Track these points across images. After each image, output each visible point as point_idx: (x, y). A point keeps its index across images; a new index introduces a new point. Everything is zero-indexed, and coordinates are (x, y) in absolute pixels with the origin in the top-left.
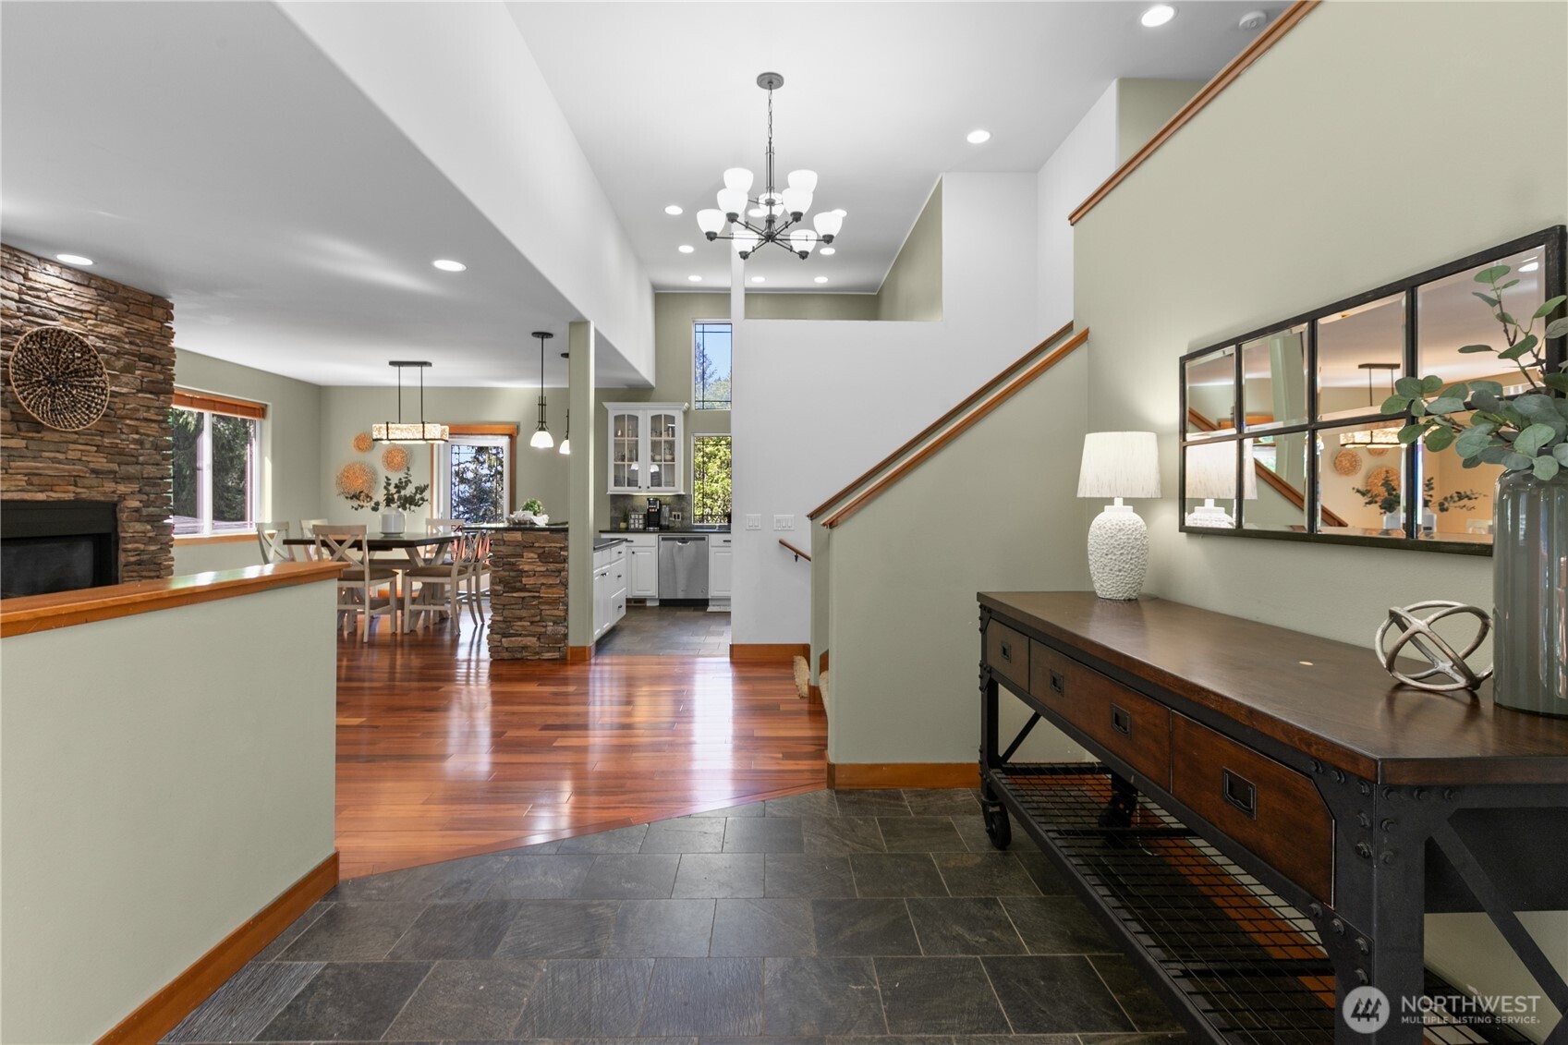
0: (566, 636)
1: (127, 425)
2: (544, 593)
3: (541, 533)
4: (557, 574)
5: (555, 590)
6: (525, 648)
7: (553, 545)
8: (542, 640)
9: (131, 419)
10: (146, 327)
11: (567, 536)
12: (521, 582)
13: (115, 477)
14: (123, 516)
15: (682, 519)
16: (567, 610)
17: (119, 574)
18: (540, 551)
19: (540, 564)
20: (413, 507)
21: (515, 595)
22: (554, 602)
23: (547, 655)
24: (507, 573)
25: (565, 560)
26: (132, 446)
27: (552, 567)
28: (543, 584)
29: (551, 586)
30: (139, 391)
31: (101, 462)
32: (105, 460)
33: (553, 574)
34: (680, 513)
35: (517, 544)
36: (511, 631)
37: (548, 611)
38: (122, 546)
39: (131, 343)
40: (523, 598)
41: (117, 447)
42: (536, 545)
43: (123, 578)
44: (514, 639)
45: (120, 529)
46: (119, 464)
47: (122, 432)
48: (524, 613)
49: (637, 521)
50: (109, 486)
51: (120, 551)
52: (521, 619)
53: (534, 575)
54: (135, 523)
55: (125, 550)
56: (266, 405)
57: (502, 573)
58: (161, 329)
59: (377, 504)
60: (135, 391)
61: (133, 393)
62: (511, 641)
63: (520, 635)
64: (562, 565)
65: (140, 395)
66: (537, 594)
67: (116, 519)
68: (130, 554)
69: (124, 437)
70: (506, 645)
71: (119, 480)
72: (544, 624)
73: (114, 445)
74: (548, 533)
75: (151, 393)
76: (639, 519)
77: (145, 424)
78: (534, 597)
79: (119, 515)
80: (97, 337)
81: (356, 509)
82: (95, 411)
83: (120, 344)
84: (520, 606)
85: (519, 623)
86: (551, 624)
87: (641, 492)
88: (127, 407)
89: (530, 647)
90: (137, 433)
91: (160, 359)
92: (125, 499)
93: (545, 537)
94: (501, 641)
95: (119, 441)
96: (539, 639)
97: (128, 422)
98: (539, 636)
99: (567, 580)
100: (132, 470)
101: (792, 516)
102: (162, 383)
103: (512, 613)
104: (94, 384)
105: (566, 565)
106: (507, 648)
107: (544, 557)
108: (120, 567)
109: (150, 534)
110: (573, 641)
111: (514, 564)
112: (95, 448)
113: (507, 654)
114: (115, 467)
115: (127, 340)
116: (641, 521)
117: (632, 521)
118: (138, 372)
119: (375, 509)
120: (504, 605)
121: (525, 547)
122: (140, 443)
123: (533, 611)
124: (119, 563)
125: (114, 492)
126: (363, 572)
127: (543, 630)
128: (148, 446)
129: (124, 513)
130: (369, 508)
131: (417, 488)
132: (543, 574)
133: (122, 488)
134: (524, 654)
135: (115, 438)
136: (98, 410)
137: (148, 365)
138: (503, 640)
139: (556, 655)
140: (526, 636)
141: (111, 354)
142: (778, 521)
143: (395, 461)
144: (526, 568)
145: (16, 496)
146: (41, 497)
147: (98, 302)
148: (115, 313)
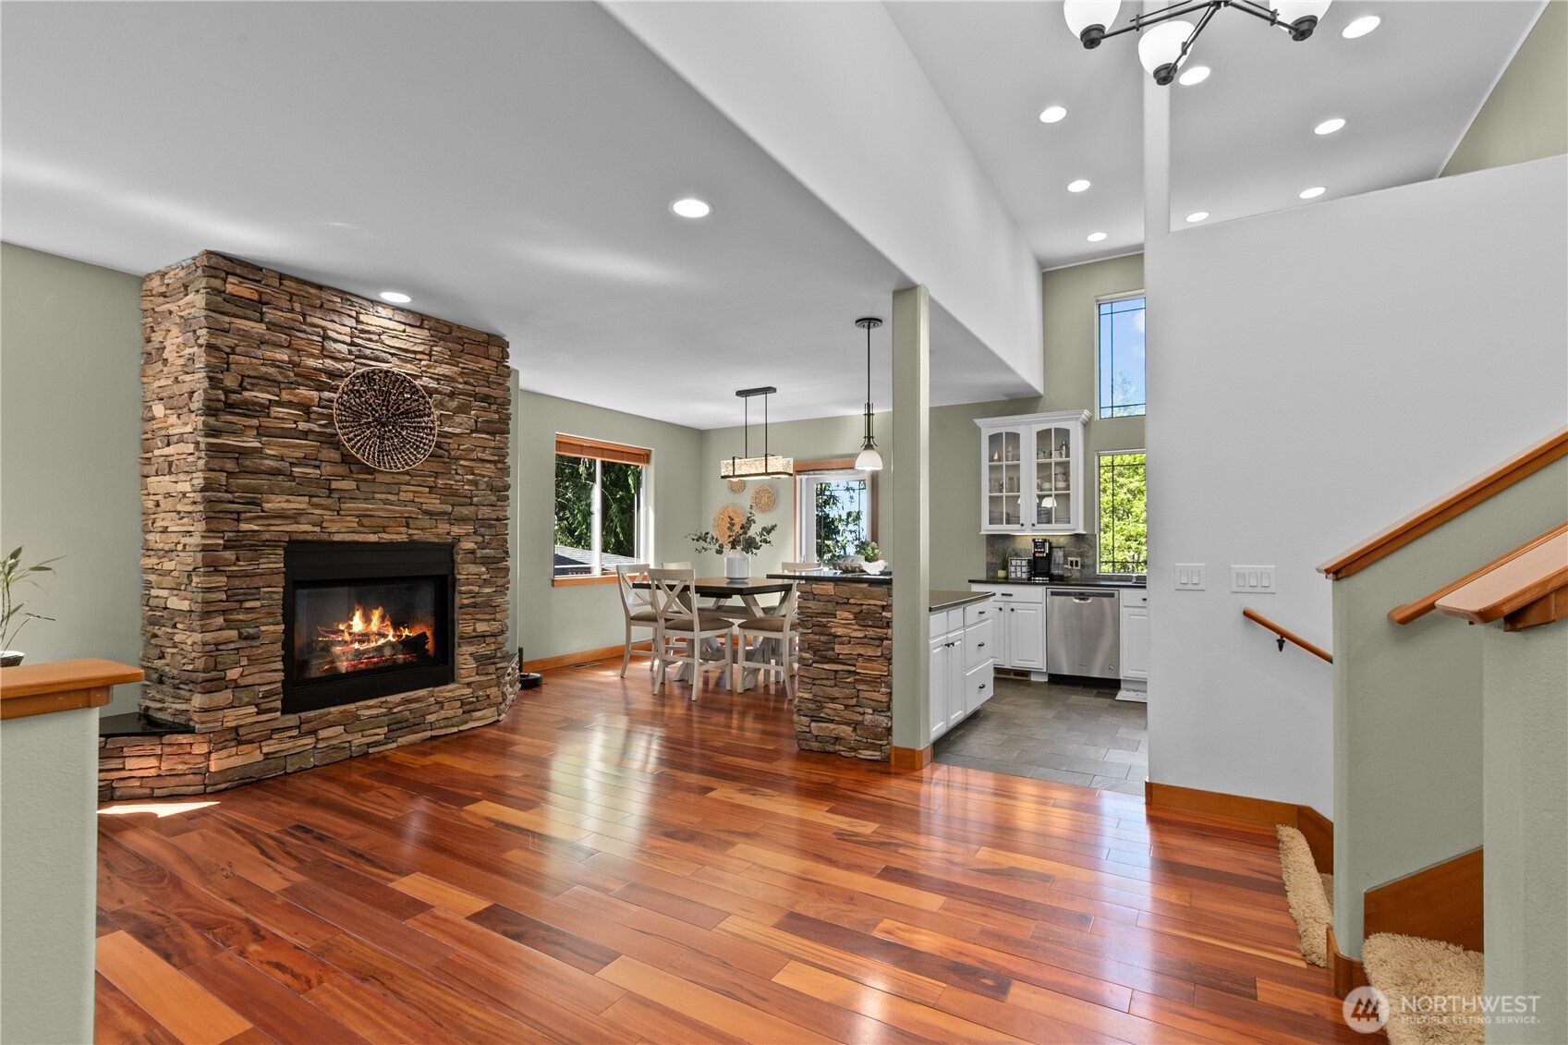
0: (889, 730)
1: (461, 465)
2: (861, 668)
3: (858, 585)
4: (877, 643)
5: (875, 665)
6: (837, 739)
7: (872, 602)
8: (859, 732)
9: (466, 459)
10: (481, 366)
11: (890, 590)
12: (833, 649)
13: (449, 519)
14: (458, 558)
15: (1083, 566)
16: (890, 694)
17: (455, 616)
18: (857, 609)
19: (856, 627)
20: (755, 551)
21: (826, 666)
22: (875, 681)
23: (866, 754)
24: (818, 637)
25: (888, 625)
26: (466, 487)
27: (870, 632)
28: (860, 655)
29: (869, 659)
30: (472, 431)
31: (434, 503)
32: (439, 501)
33: (873, 642)
34: (1079, 559)
35: (829, 599)
36: (822, 715)
37: (867, 693)
38: (458, 588)
39: (466, 383)
40: (836, 671)
41: (451, 488)
42: (852, 601)
43: (458, 620)
44: (824, 725)
45: (456, 572)
46: (453, 505)
47: (457, 474)
48: (836, 692)
49: (1019, 569)
50: (443, 527)
51: (456, 593)
52: (833, 700)
53: (850, 642)
54: (470, 565)
55: (461, 593)
56: (650, 451)
57: (811, 636)
58: (497, 368)
59: (721, 546)
60: (469, 431)
61: (467, 434)
62: (820, 727)
63: (832, 721)
64: (885, 631)
65: (474, 435)
66: (852, 668)
67: (453, 561)
68: (464, 596)
69: (458, 477)
70: (815, 733)
71: (452, 522)
72: (861, 710)
73: (449, 487)
74: (865, 585)
75: (488, 433)
76: (1021, 566)
77: (479, 465)
78: (849, 672)
79: (455, 557)
80: (430, 378)
82: (423, 451)
83: (452, 384)
84: (832, 682)
85: (831, 705)
86: (871, 711)
87: (1023, 530)
88: (462, 447)
89: (844, 739)
90: (473, 474)
91: (495, 398)
92: (459, 541)
93: (861, 590)
94: (809, 726)
95: (453, 483)
96: (855, 730)
97: (462, 462)
98: (856, 725)
99: (891, 653)
100: (465, 511)
101: (1274, 566)
102: (496, 423)
103: (822, 691)
104: (424, 424)
105: (890, 631)
106: (817, 736)
107: (862, 617)
108: (456, 610)
109: (484, 577)
110: (899, 740)
111: (825, 626)
112: (428, 489)
113: (816, 744)
114: (449, 508)
115: (461, 380)
116: (1024, 569)
117: (1013, 569)
118: (473, 412)
119: (719, 552)
120: (814, 679)
121: (837, 603)
122: (474, 483)
123: (847, 691)
124: (456, 605)
125: (448, 534)
127: (860, 718)
128: (483, 487)
129: (459, 554)
130: (714, 551)
131: (764, 529)
132: (861, 642)
133: (456, 530)
134: (837, 747)
135: (449, 479)
136: (425, 451)
137: (482, 404)
138: (813, 724)
139: (876, 755)
140: (839, 723)
141: (445, 394)
142: (1240, 576)
143: (763, 502)
144: (840, 631)
145: (347, 537)
146: (373, 538)
147: (432, 343)
148: (449, 353)
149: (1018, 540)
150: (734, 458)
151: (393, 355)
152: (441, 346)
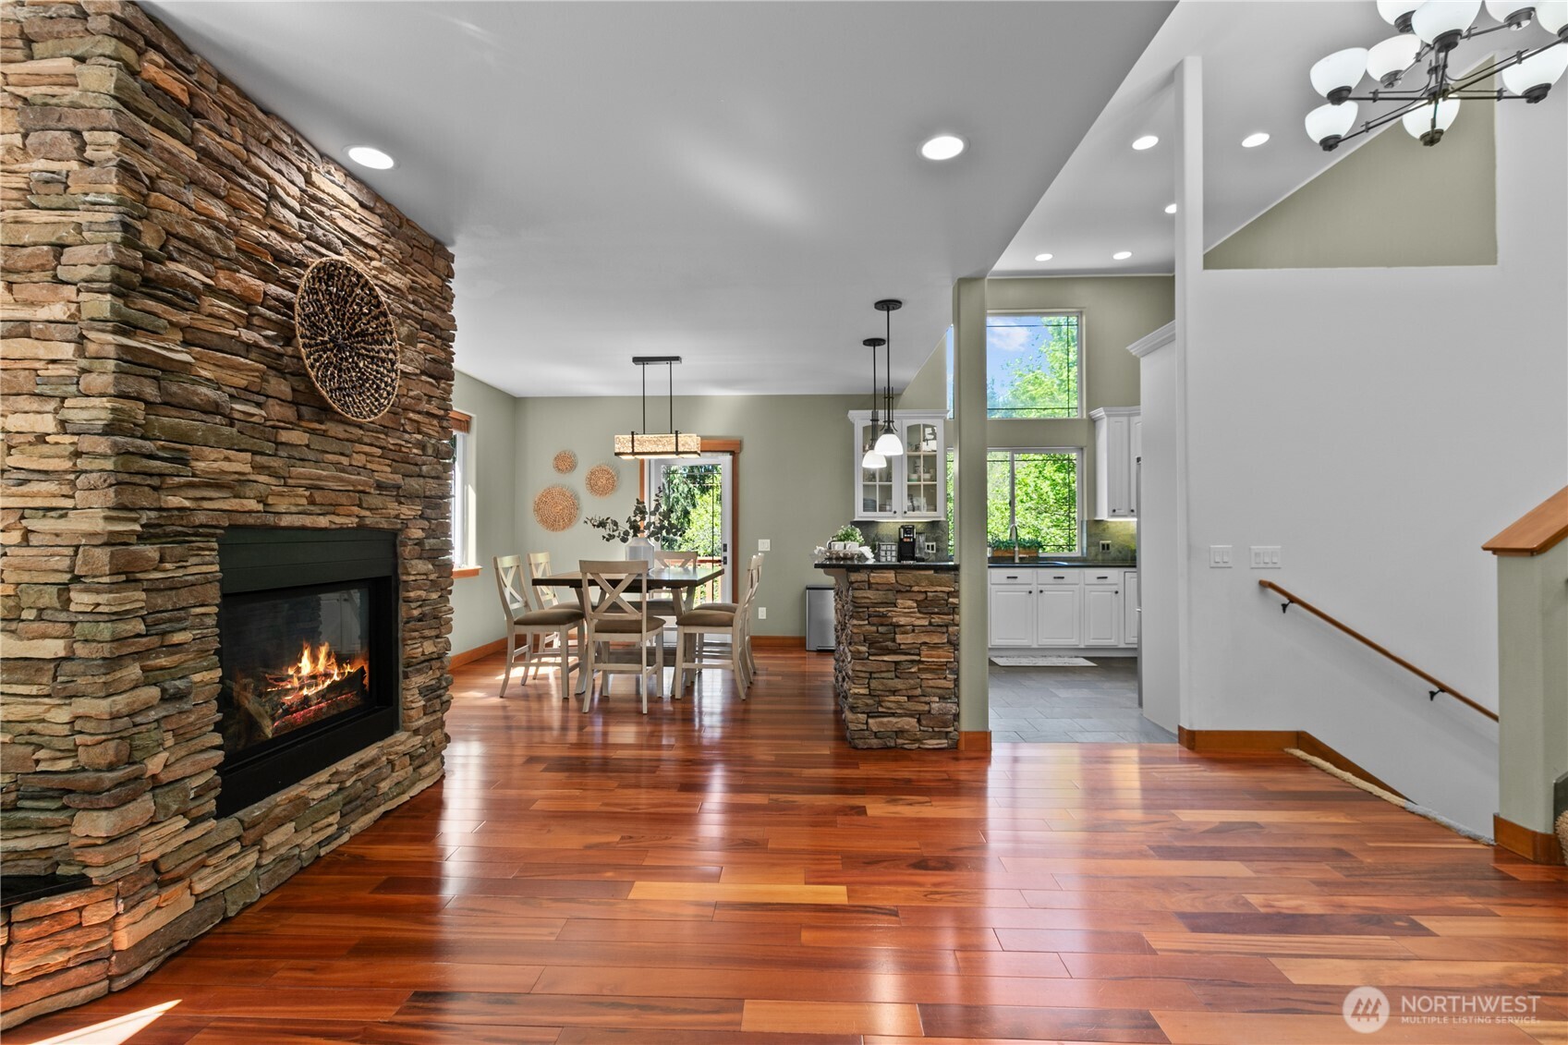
0: (957, 716)
1: (410, 419)
2: (927, 656)
3: (922, 572)
4: (944, 629)
5: (941, 652)
6: (900, 733)
7: (939, 589)
8: (924, 722)
9: (414, 411)
10: (429, 282)
11: (957, 575)
12: (894, 640)
13: (398, 495)
14: (407, 551)
15: (937, 550)
16: (956, 681)
17: (400, 635)
18: (921, 597)
19: (918, 615)
21: (886, 658)
22: (938, 669)
23: (932, 743)
24: (874, 628)
25: (954, 610)
26: (415, 451)
27: (936, 620)
28: (925, 643)
29: (935, 646)
30: (423, 373)
31: (385, 473)
32: (389, 469)
33: (939, 629)
34: (934, 543)
35: (889, 588)
36: (880, 709)
37: (931, 680)
38: (403, 594)
39: (414, 302)
40: (896, 663)
41: (400, 451)
42: (916, 589)
43: (404, 640)
44: (885, 720)
45: (400, 571)
46: (405, 476)
47: (405, 431)
48: (898, 684)
49: (889, 553)
50: (393, 508)
51: (401, 601)
52: (894, 692)
53: (913, 631)
54: (417, 561)
55: (407, 600)
56: (470, 417)
57: (867, 627)
58: (441, 287)
60: (418, 372)
61: (416, 375)
62: (882, 723)
63: (893, 715)
64: (951, 617)
65: (424, 378)
66: (917, 658)
67: (395, 555)
68: (413, 605)
69: (407, 436)
70: (875, 729)
71: (403, 500)
72: (927, 699)
73: (398, 449)
74: (932, 572)
75: (433, 377)
76: (891, 551)
77: (427, 420)
78: (912, 661)
79: (400, 549)
81: (608, 540)
82: (385, 393)
83: (403, 302)
84: (892, 675)
85: (892, 698)
86: (937, 699)
88: (411, 394)
89: (907, 731)
90: (419, 433)
91: (441, 329)
92: (407, 527)
93: (928, 578)
94: (867, 723)
95: (403, 443)
96: (919, 721)
97: (411, 415)
98: (919, 717)
99: (958, 639)
100: (415, 484)
101: (1279, 547)
102: (442, 364)
103: (883, 684)
104: (383, 355)
105: (957, 617)
106: (876, 733)
107: (925, 606)
108: (401, 625)
109: (433, 577)
110: (966, 725)
111: (884, 616)
112: (379, 452)
113: (875, 741)
114: (398, 478)
115: (411, 298)
116: (894, 554)
117: (883, 553)
118: (420, 346)
120: (871, 673)
121: (899, 591)
122: (422, 446)
123: (912, 682)
124: (400, 619)
125: (397, 517)
126: (639, 622)
127: (927, 708)
128: (430, 451)
129: (405, 546)
132: (924, 631)
133: (407, 511)
134: (900, 741)
135: (399, 438)
136: (388, 393)
137: (431, 336)
138: (870, 721)
139: (944, 743)
140: (901, 716)
141: (397, 315)
142: (1257, 555)
143: (600, 484)
144: (903, 621)
145: (298, 521)
146: (323, 522)
147: (384, 237)
148: (400, 256)
149: (880, 527)
150: (633, 433)
151: (344, 243)
152: (392, 244)
